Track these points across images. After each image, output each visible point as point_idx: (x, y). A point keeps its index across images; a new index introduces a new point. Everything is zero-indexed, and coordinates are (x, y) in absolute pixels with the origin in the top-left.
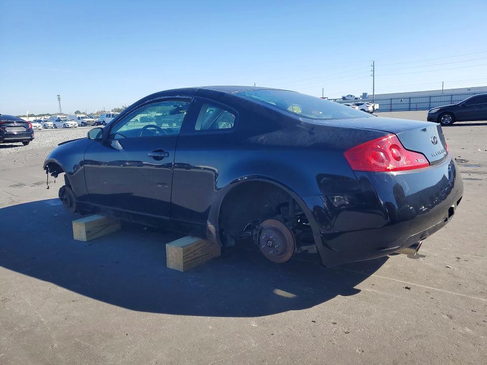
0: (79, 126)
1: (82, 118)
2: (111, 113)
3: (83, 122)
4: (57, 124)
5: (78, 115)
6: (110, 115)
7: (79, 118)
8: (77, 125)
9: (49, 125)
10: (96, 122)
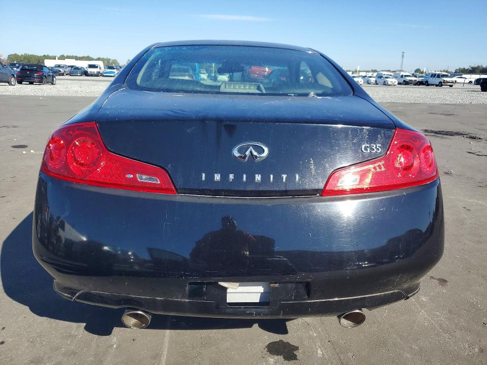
0: (399, 84)
1: (406, 76)
2: (437, 73)
3: (404, 81)
4: (379, 80)
5: (402, 73)
6: (435, 75)
7: (402, 76)
8: (396, 83)
9: (372, 81)
10: (419, 82)
